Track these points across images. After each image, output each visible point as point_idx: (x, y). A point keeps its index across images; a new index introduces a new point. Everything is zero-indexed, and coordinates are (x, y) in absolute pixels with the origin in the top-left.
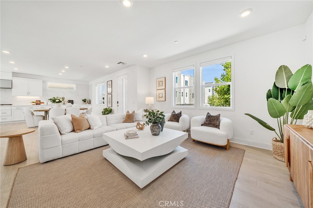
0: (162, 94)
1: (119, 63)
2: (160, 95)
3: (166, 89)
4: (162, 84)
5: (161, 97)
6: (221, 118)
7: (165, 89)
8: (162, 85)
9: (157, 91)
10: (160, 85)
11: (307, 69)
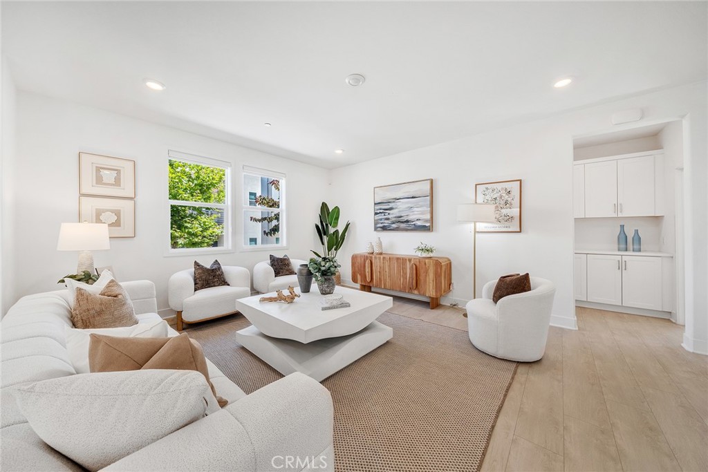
0: (116, 213)
2: (102, 218)
4: (118, 178)
5: (113, 224)
7: (133, 199)
8: (117, 182)
9: (86, 199)
10: (105, 181)
11: (337, 209)
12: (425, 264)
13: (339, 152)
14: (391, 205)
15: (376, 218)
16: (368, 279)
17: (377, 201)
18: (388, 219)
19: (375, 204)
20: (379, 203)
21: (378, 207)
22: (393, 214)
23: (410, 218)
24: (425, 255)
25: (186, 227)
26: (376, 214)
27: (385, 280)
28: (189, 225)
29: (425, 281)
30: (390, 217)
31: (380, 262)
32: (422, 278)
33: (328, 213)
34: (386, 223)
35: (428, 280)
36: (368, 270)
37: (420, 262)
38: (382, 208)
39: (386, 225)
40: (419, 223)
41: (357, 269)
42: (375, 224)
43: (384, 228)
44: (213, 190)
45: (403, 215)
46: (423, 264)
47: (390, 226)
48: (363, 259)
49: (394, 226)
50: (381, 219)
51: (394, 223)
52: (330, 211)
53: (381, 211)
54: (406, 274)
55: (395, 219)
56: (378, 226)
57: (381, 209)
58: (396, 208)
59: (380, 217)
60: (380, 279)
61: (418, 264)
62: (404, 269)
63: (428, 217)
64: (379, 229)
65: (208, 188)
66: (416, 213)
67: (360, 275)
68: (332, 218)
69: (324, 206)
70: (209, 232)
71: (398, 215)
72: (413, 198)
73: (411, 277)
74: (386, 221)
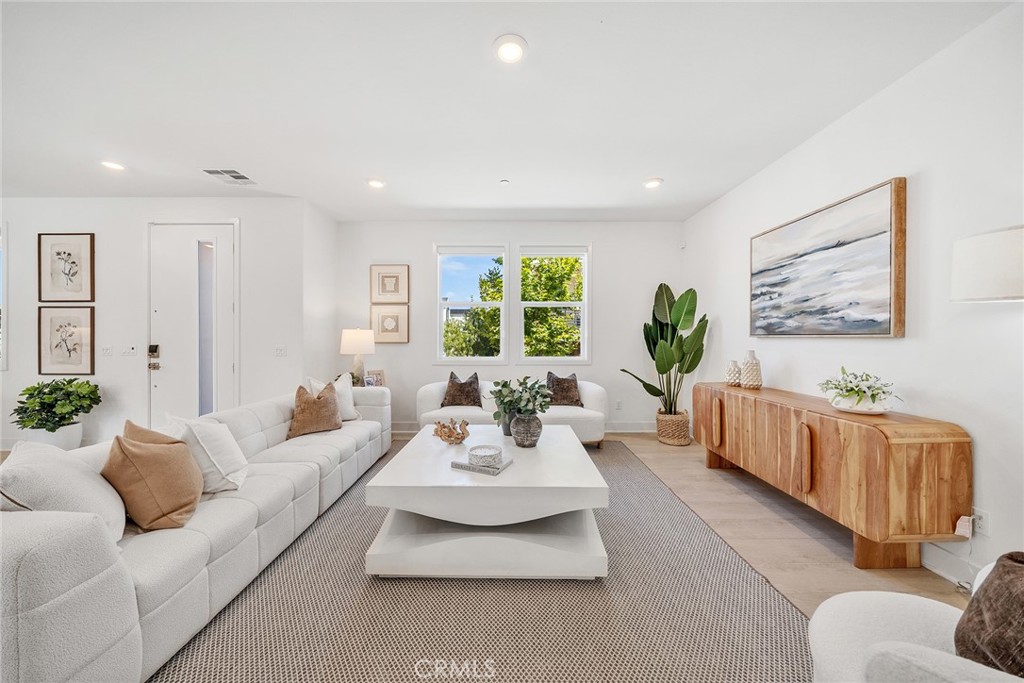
0: (396, 319)
1: (210, 172)
2: (385, 324)
3: (412, 304)
4: (397, 284)
5: (392, 331)
6: (579, 382)
7: (407, 304)
8: (396, 289)
9: (375, 308)
10: (388, 289)
11: (691, 295)
12: (837, 430)
13: (653, 185)
14: (785, 273)
15: (755, 307)
16: (716, 442)
17: (757, 267)
18: (777, 307)
19: (752, 275)
20: (761, 272)
21: (758, 281)
22: (790, 295)
23: (829, 302)
24: (847, 404)
25: (534, 333)
26: (754, 297)
27: (746, 451)
28: (534, 329)
29: (837, 479)
30: (782, 301)
31: (737, 407)
32: (827, 465)
33: (672, 303)
34: (775, 317)
35: (843, 477)
36: (716, 420)
37: (822, 421)
38: (767, 281)
39: (773, 321)
40: (854, 314)
41: (700, 414)
42: (753, 321)
43: (770, 330)
44: (566, 283)
45: (811, 295)
46: (832, 429)
47: (781, 325)
48: (709, 397)
49: (791, 323)
50: (764, 308)
51: (791, 317)
52: (676, 299)
53: (764, 290)
54: (788, 447)
55: (794, 306)
56: (759, 323)
57: (763, 286)
58: (796, 279)
59: (762, 305)
60: (737, 444)
61: (817, 427)
62: (785, 433)
63: (884, 292)
64: (760, 331)
65: (561, 282)
66: (845, 285)
67: (705, 427)
68: (680, 312)
69: (663, 291)
70: (559, 339)
71: (800, 295)
72: (839, 245)
73: (799, 458)
74: (775, 313)
